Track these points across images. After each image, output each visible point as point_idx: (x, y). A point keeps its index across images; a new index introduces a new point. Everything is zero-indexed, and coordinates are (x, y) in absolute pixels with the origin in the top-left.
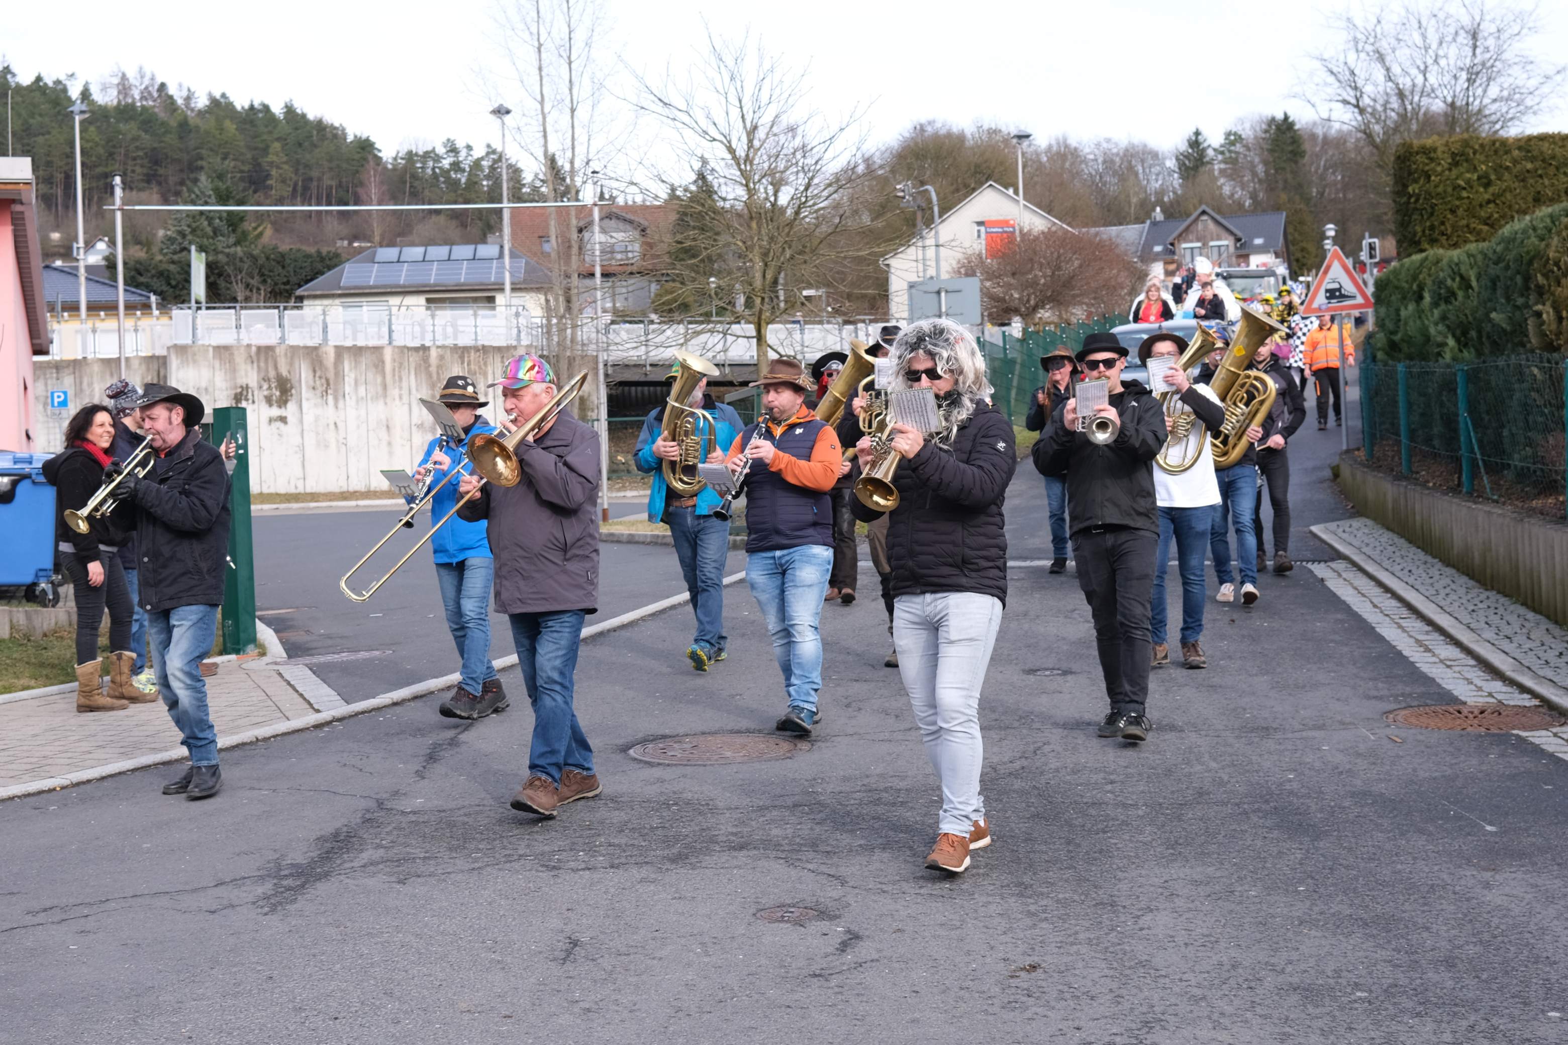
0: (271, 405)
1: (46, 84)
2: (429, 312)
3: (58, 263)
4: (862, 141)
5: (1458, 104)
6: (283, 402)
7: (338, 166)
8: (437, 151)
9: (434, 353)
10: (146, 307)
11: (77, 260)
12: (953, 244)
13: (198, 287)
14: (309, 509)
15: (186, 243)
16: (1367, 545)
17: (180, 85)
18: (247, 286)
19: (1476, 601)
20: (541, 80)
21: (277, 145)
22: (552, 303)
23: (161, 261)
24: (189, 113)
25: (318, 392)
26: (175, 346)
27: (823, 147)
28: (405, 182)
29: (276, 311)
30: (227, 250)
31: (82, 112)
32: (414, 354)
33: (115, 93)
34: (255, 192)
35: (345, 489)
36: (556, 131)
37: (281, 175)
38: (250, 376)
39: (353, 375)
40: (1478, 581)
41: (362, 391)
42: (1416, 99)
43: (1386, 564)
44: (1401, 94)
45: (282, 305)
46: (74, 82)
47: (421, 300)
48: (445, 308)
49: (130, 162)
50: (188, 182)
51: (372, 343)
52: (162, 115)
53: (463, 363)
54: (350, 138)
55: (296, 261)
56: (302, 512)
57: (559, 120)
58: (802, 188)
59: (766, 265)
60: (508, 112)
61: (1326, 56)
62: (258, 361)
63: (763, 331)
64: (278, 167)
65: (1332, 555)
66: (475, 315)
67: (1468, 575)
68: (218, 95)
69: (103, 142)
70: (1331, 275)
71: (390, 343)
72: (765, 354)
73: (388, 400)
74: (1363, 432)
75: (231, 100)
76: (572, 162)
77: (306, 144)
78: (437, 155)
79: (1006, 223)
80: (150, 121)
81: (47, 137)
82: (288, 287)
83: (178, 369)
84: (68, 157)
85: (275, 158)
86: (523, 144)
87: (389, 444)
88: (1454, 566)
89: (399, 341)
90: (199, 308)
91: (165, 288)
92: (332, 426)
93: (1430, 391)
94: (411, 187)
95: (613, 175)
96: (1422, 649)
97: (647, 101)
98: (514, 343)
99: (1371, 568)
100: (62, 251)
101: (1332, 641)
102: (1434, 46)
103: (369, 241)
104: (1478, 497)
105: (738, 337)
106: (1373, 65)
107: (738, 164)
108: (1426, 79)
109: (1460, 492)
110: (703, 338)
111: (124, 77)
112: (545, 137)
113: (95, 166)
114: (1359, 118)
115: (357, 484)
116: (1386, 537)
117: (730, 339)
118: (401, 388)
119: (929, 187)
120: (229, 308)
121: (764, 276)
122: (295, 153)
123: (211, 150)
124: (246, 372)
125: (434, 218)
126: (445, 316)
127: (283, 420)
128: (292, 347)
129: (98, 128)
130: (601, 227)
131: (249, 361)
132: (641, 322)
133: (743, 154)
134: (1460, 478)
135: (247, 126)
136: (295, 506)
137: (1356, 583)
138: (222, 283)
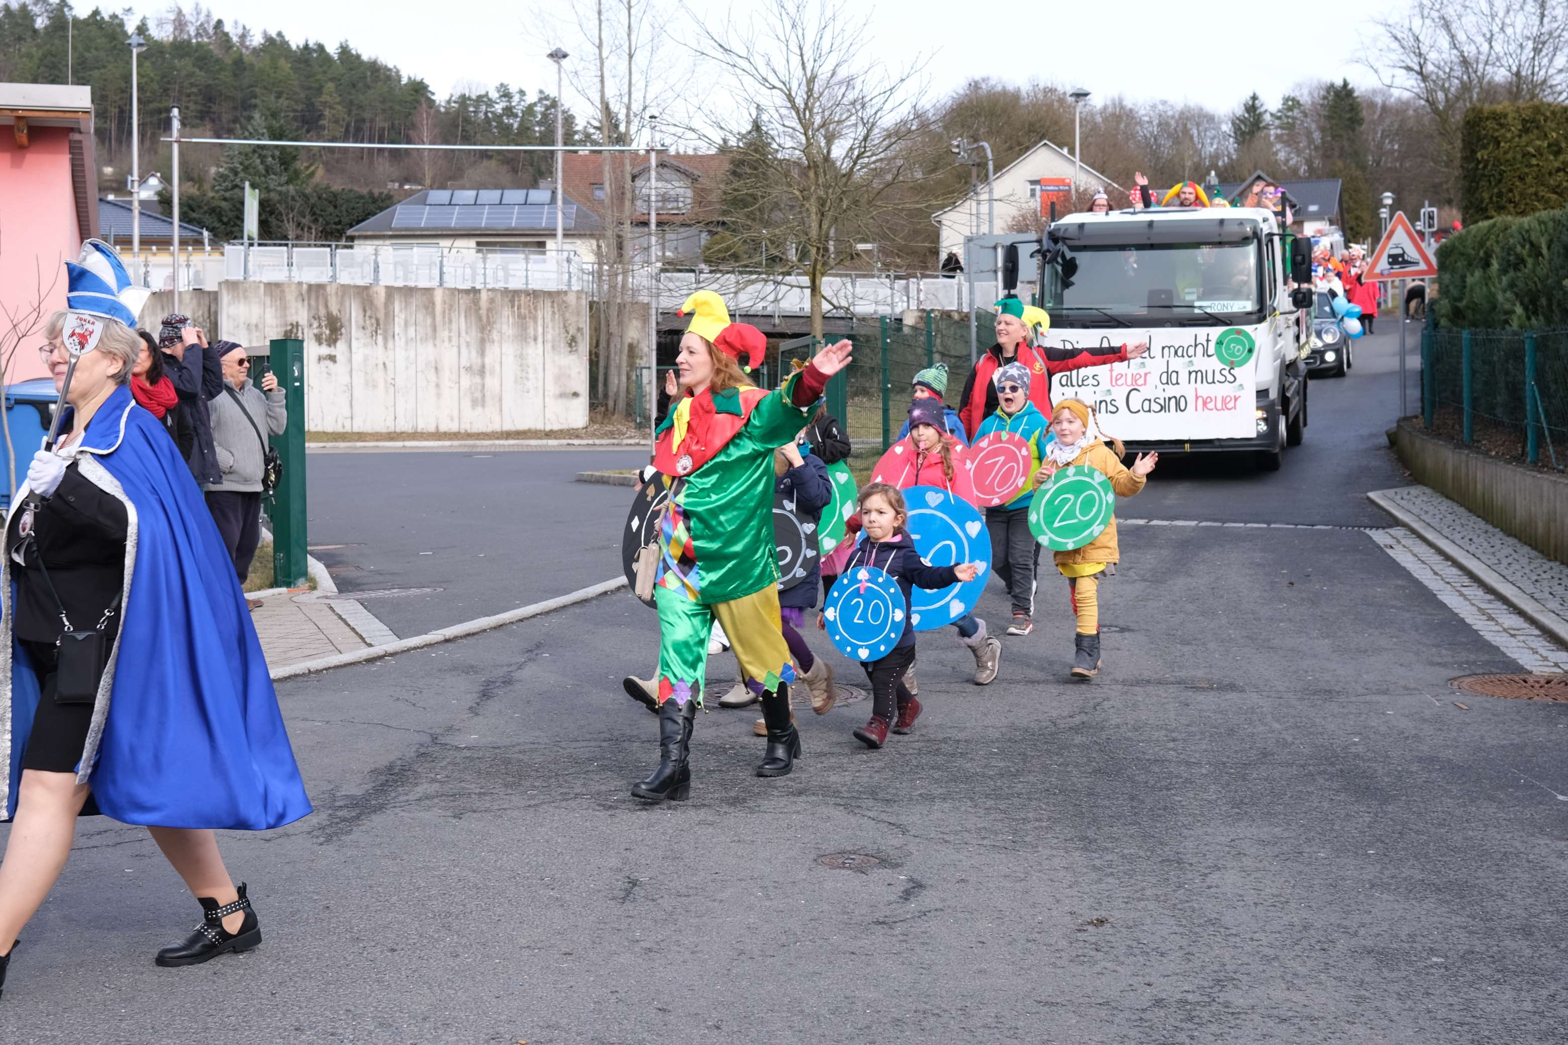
0: (320, 344)
1: (102, 18)
2: (480, 255)
3: (111, 197)
4: (922, 93)
5: (1523, 73)
6: (332, 341)
7: (391, 108)
8: (490, 95)
9: (484, 296)
10: (198, 243)
11: (131, 193)
12: (1011, 198)
13: (251, 223)
14: (355, 448)
15: (238, 181)
16: (1426, 512)
17: (236, 23)
18: (299, 224)
19: (1540, 571)
20: (600, 25)
21: (331, 86)
22: (604, 249)
23: (213, 198)
24: (244, 50)
25: (368, 332)
26: (227, 281)
27: (882, 99)
28: (457, 126)
29: (328, 249)
30: (279, 188)
31: (140, 45)
32: (465, 296)
33: (171, 29)
34: (308, 131)
35: (392, 429)
36: (614, 77)
37: (334, 115)
38: (300, 314)
39: (403, 316)
40: (1542, 552)
41: (411, 332)
42: (1481, 66)
43: (1446, 531)
44: (1465, 62)
45: (334, 244)
46: (130, 17)
47: (472, 243)
48: (495, 251)
49: (184, 99)
50: (242, 119)
51: (422, 284)
52: (217, 52)
53: (513, 307)
54: (404, 81)
55: (348, 201)
56: (348, 451)
57: (616, 64)
58: (861, 138)
59: (823, 215)
60: (565, 56)
61: (1390, 22)
62: (309, 299)
63: (817, 282)
64: (331, 108)
65: (1390, 521)
66: (527, 260)
67: (1530, 545)
68: (274, 35)
69: (158, 78)
70: (1394, 240)
71: (441, 285)
72: (819, 304)
73: (438, 342)
74: (1422, 400)
75: (287, 39)
76: (628, 108)
77: (360, 85)
78: (490, 100)
79: (1062, 181)
80: (204, 58)
81: (102, 71)
82: (339, 227)
83: (229, 304)
84: (123, 91)
85: (328, 98)
86: (580, 88)
87: (438, 386)
88: (1515, 536)
89: (450, 283)
90: (251, 245)
91: (217, 225)
92: (381, 366)
93: (1495, 358)
94: (463, 130)
95: (671, 120)
96: (1485, 617)
97: (708, 46)
98: (565, 288)
99: (1430, 536)
100: (114, 185)
101: (1393, 607)
102: (1501, 14)
103: (420, 184)
104: (1543, 466)
105: (792, 286)
106: (1438, 31)
107: (798, 113)
108: (1491, 47)
109: (1524, 462)
110: (759, 286)
111: (180, 13)
112: (602, 81)
113: (149, 102)
114: (1422, 85)
115: (403, 425)
116: (1445, 505)
117: (783, 289)
118: (450, 330)
119: (986, 145)
120: (280, 245)
121: (820, 226)
122: (349, 93)
123: (265, 88)
124: (297, 309)
125: (485, 163)
126: (496, 259)
127: (332, 358)
128: (343, 286)
129: (153, 63)
130: (658, 173)
131: (300, 299)
132: (693, 271)
133: (802, 106)
134: (1524, 448)
135: (302, 66)
136: (342, 445)
137: (1416, 550)
138: (273, 220)
